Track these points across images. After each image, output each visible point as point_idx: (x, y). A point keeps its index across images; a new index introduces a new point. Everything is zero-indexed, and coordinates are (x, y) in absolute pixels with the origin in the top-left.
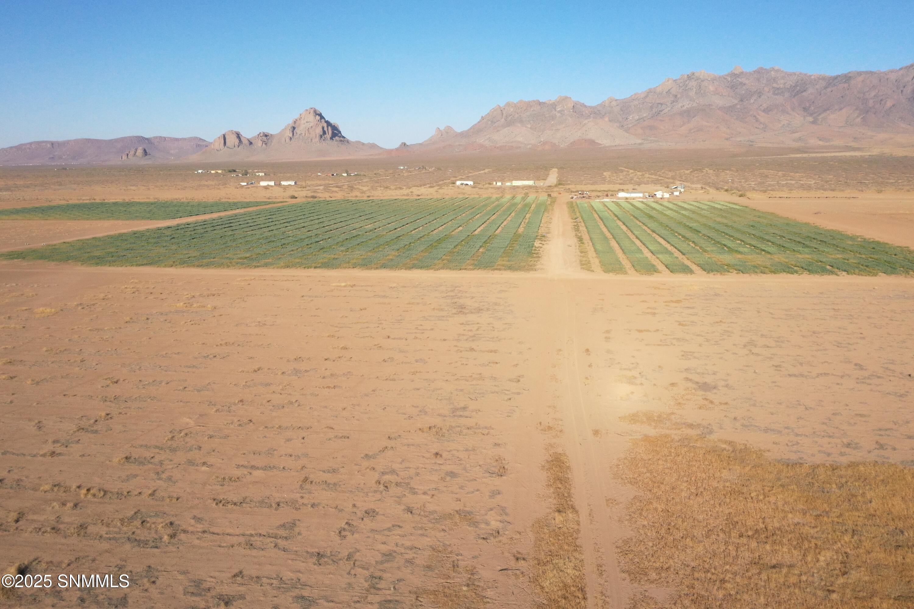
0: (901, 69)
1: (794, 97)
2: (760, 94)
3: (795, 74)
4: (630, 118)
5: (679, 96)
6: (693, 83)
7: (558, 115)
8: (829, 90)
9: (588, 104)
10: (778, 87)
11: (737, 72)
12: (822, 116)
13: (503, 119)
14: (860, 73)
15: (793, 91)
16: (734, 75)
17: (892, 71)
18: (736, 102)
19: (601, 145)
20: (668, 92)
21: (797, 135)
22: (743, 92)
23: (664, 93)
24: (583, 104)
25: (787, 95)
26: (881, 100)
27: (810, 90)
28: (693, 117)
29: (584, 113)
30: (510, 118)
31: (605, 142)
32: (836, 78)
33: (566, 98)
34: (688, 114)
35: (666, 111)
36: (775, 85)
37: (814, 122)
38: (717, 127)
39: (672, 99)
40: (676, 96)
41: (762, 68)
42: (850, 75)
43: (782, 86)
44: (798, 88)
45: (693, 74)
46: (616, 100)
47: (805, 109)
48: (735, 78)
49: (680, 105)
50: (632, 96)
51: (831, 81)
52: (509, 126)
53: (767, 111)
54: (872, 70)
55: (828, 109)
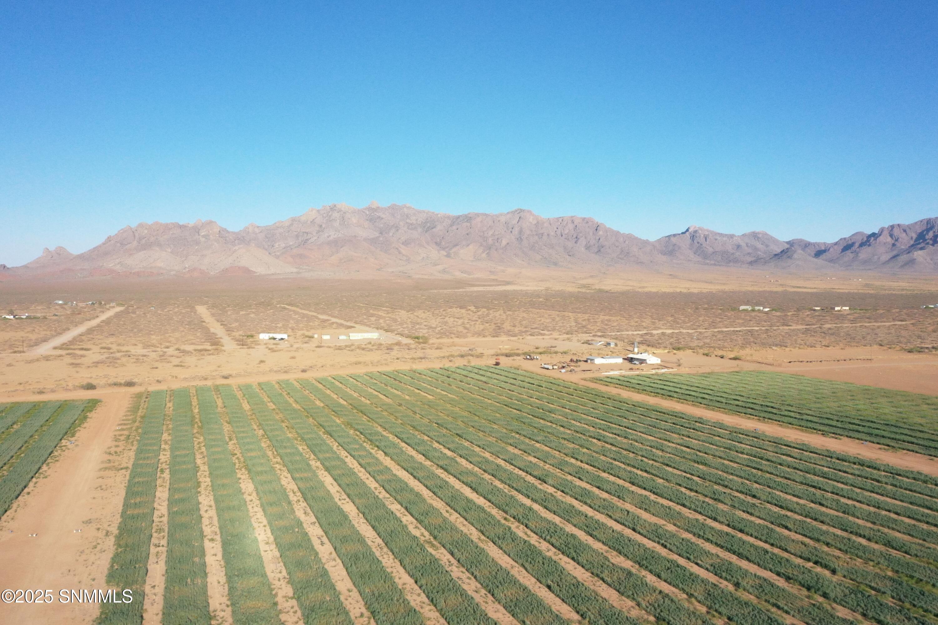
0: (508, 213)
1: (426, 232)
2: (397, 228)
3: (424, 212)
4: (276, 245)
5: (324, 226)
6: (336, 215)
7: (203, 240)
8: (455, 227)
9: (230, 229)
10: (411, 222)
11: (374, 207)
12: (454, 250)
13: (136, 242)
14: (478, 215)
15: (424, 227)
16: (370, 209)
17: (501, 215)
18: (377, 234)
19: (255, 272)
20: (313, 222)
21: (440, 267)
22: (382, 225)
23: (309, 222)
24: (225, 229)
25: (420, 230)
26: (498, 239)
27: (439, 227)
28: (341, 247)
29: (227, 239)
30: (143, 241)
31: (260, 270)
32: (458, 217)
33: (211, 223)
34: (336, 244)
35: (312, 240)
36: (408, 221)
37: (448, 256)
38: (366, 258)
39: (318, 229)
40: (321, 226)
41: (395, 205)
42: (469, 216)
43: (414, 222)
44: (429, 224)
45: (335, 206)
46: (258, 227)
47: (436, 243)
48: (373, 212)
49: (327, 235)
50: (275, 223)
51: (455, 220)
52: (145, 249)
53: (406, 243)
54: (487, 213)
55: (456, 245)
